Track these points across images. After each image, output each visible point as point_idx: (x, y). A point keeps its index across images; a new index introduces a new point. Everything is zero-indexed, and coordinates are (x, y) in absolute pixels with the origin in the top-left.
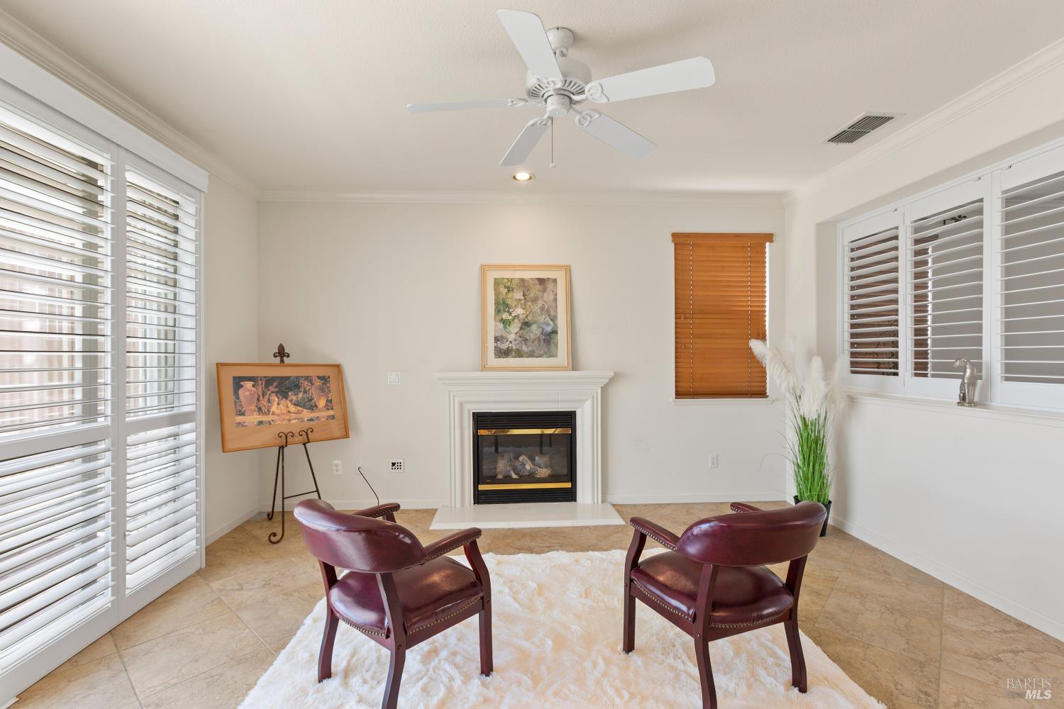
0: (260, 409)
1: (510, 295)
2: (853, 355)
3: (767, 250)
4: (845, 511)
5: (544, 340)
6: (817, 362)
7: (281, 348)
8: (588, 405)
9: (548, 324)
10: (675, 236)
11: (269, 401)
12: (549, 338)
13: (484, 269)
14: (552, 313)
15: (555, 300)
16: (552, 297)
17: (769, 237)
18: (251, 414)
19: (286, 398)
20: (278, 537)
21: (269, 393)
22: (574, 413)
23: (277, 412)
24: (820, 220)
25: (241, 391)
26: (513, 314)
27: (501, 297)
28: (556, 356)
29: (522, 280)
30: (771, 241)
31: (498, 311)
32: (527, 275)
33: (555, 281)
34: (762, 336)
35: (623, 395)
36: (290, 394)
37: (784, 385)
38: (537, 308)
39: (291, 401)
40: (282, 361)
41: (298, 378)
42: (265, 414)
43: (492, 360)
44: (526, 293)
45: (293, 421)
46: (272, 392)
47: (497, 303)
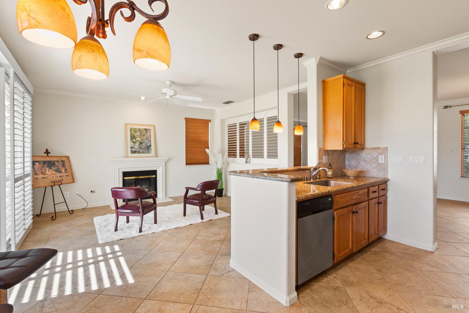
0: (42, 173)
1: (135, 133)
2: (229, 153)
3: (209, 124)
4: (226, 191)
5: (147, 148)
6: (220, 154)
7: (47, 150)
8: (161, 168)
9: (148, 143)
10: (186, 119)
11: (45, 170)
12: (148, 148)
13: (126, 125)
14: (149, 140)
15: (150, 136)
16: (149, 135)
17: (210, 121)
18: (39, 175)
19: (51, 168)
20: (54, 218)
21: (45, 167)
22: (156, 170)
23: (49, 174)
24: (222, 119)
25: (35, 166)
26: (137, 140)
27: (133, 134)
28: (151, 153)
29: (140, 129)
30: (210, 122)
31: (132, 139)
32: (141, 127)
33: (150, 130)
34: (208, 148)
35: (171, 165)
36: (52, 167)
37: (213, 161)
38: (144, 138)
39: (53, 170)
40: (48, 155)
41: (54, 161)
42: (44, 174)
43: (130, 154)
44: (141, 133)
45: (55, 177)
46: (46, 167)
47: (131, 136)
